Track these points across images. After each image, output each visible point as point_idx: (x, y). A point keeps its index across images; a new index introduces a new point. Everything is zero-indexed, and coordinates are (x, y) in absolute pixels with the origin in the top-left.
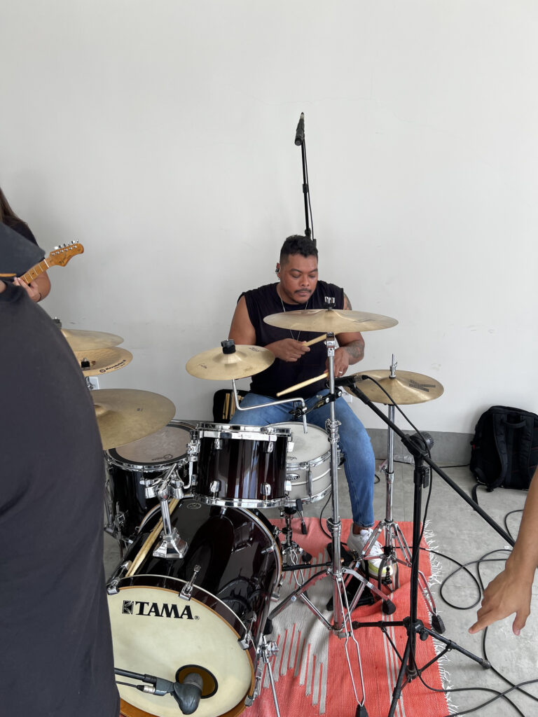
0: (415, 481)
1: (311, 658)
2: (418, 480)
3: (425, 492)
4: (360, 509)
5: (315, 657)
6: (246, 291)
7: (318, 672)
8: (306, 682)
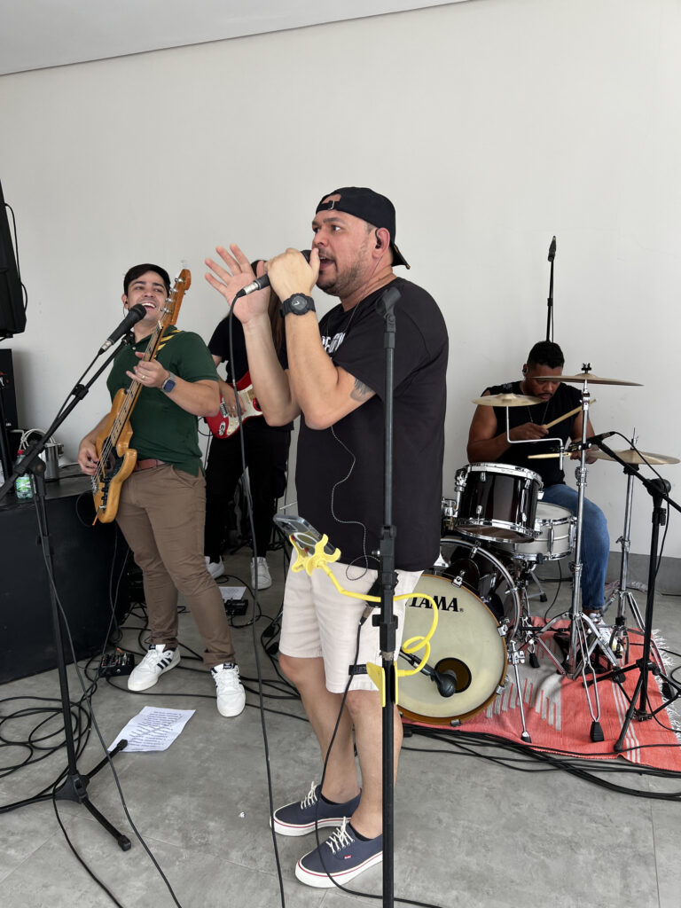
0: (653, 521)
1: (545, 700)
2: (657, 520)
3: (662, 529)
4: (591, 592)
5: (548, 700)
6: (491, 386)
7: (552, 708)
8: (541, 710)
